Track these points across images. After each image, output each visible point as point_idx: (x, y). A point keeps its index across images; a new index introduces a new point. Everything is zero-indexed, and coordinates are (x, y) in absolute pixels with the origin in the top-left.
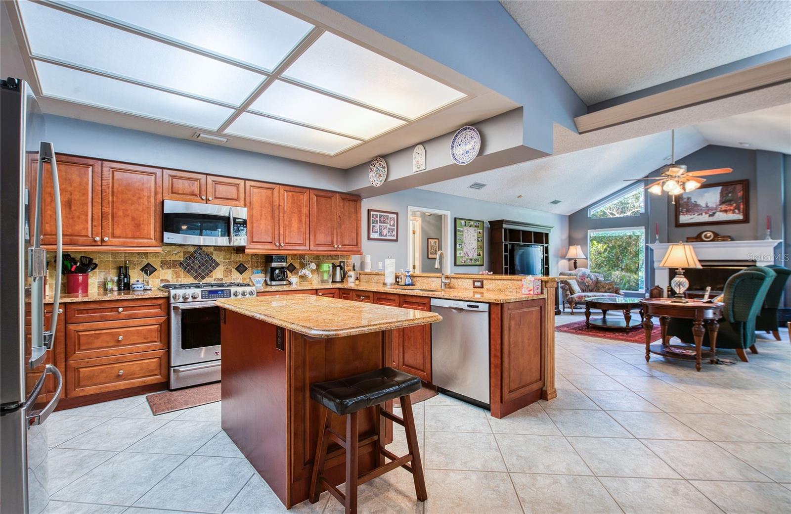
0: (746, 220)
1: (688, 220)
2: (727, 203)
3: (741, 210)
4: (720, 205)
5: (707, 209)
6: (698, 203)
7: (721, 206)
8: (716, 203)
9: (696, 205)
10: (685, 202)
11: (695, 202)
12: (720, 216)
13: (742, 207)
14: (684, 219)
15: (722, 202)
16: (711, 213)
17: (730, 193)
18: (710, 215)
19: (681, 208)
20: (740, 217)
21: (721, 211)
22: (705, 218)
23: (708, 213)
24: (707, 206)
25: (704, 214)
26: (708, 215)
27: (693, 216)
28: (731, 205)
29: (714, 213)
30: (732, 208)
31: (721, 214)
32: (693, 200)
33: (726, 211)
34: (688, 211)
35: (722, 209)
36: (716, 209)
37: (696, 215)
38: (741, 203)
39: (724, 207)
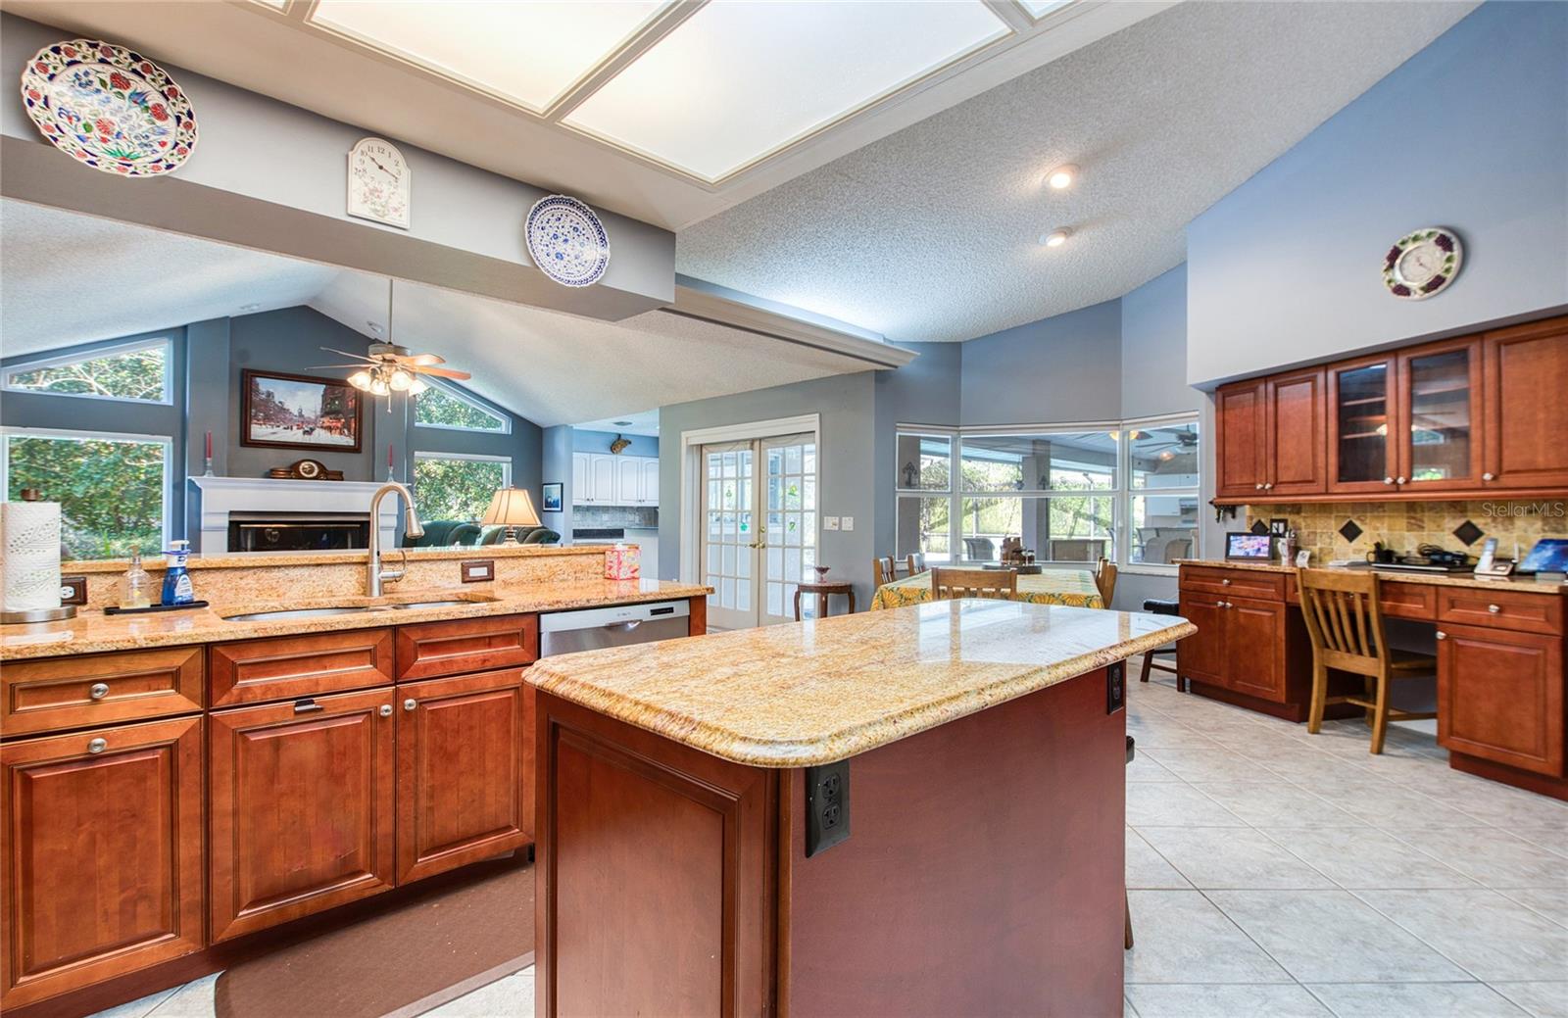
0: (355, 449)
1: (266, 435)
2: (332, 416)
3: (352, 430)
4: (322, 417)
5: (302, 419)
6: (285, 407)
7: (322, 419)
8: (315, 412)
9: (283, 410)
10: (262, 400)
11: (280, 402)
12: (321, 437)
13: (353, 425)
14: (259, 431)
15: (326, 413)
16: (306, 429)
17: (336, 398)
18: (305, 432)
19: (253, 411)
20: (350, 441)
21: (322, 427)
22: (296, 436)
23: (302, 428)
24: (301, 415)
25: (295, 428)
26: (301, 431)
27: (275, 429)
28: (339, 420)
29: (312, 430)
30: (339, 425)
31: (323, 432)
32: (277, 399)
33: (330, 429)
34: (267, 419)
35: (325, 425)
36: (315, 422)
37: (282, 427)
38: (353, 420)
39: (327, 421)
